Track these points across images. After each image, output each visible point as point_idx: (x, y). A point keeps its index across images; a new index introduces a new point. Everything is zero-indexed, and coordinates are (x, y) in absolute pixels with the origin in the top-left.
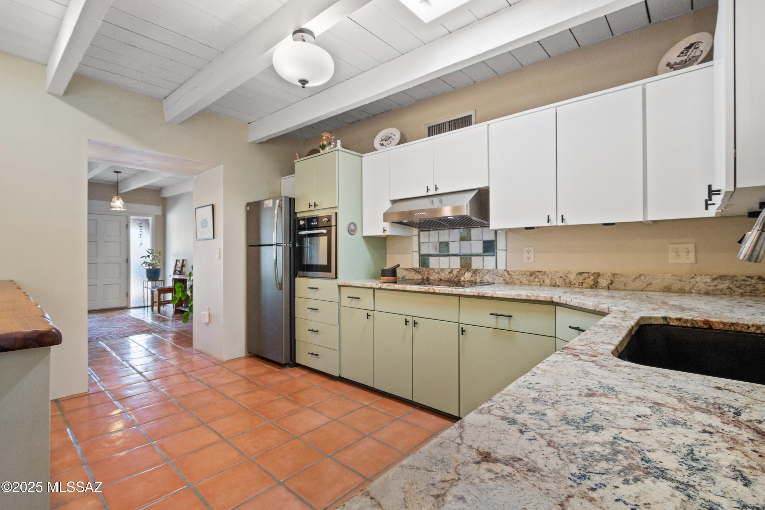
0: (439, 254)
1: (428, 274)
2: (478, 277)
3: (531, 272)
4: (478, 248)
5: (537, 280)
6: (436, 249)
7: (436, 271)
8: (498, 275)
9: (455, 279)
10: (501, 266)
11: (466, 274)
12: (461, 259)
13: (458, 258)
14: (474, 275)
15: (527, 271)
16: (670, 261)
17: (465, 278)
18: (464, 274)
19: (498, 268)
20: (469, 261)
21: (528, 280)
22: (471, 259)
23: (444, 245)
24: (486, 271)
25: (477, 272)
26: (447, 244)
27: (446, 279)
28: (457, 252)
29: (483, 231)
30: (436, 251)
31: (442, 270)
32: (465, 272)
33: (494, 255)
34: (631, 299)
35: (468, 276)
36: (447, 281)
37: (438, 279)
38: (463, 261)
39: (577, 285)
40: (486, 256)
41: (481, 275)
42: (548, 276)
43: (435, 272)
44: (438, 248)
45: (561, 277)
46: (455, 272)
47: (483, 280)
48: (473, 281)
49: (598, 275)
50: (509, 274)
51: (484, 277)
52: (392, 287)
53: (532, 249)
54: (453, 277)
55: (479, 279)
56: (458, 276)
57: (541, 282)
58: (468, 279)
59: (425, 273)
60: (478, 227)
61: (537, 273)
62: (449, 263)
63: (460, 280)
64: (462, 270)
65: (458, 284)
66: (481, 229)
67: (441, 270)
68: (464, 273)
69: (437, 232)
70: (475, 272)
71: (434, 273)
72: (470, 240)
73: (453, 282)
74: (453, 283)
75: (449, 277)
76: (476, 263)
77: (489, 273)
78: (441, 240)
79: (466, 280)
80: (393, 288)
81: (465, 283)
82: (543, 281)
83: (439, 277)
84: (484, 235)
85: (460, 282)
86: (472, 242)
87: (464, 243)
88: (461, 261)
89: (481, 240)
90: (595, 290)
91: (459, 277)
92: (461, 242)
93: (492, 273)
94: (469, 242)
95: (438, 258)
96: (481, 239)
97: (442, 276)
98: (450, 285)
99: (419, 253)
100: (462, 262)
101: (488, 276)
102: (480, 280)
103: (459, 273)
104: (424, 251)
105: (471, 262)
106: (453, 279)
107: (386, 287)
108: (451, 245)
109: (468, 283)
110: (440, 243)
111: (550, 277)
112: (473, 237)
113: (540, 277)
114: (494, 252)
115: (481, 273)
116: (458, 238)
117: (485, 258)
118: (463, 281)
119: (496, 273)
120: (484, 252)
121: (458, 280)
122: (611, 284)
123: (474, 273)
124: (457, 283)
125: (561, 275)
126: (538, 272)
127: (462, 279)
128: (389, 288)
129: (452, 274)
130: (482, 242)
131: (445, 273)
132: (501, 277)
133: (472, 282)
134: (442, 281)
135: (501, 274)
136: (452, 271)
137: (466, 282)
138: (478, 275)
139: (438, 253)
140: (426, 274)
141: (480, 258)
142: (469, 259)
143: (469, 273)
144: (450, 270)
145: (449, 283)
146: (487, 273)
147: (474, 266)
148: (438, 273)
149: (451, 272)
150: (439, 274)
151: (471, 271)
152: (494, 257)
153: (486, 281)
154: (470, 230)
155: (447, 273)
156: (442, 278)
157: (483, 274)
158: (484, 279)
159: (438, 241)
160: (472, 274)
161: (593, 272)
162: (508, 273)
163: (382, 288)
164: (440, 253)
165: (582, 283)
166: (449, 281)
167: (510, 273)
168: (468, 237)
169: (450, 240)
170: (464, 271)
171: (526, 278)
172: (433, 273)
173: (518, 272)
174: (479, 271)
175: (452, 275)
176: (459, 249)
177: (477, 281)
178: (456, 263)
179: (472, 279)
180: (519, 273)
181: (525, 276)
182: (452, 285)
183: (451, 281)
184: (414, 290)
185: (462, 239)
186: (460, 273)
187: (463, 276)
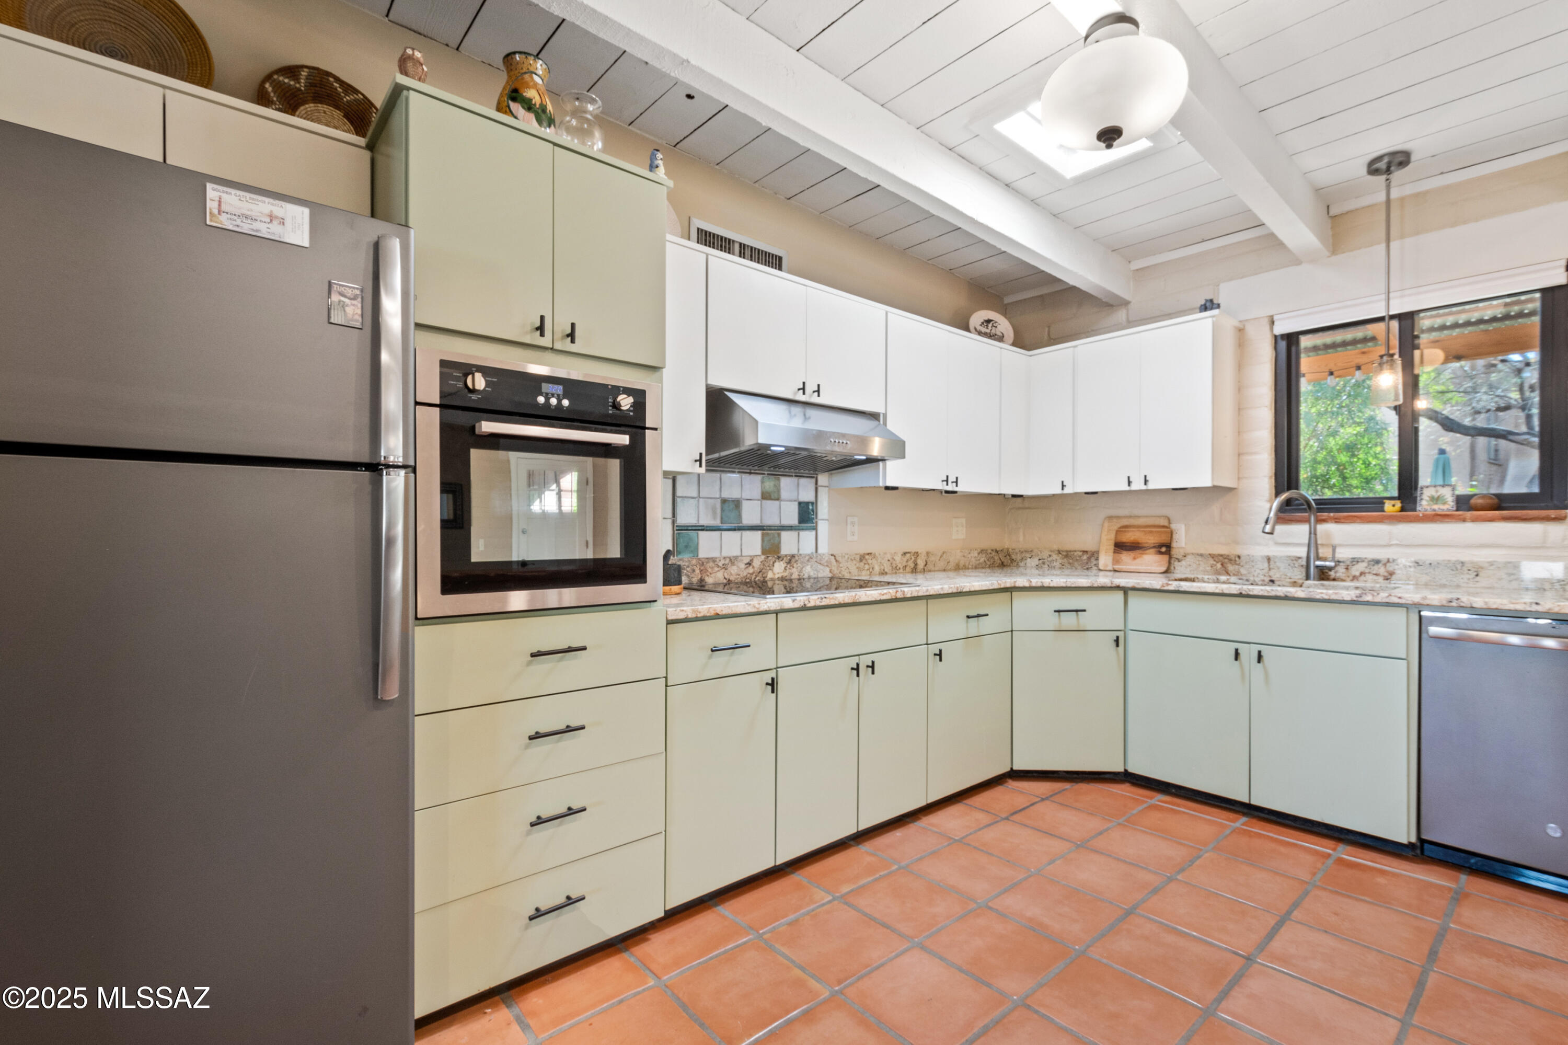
0: (720, 525)
1: (701, 571)
2: (794, 570)
3: (861, 555)
4: (791, 515)
5: (867, 567)
6: (714, 513)
7: (720, 564)
8: (822, 563)
9: (756, 576)
10: (823, 549)
11: (777, 564)
12: (763, 535)
13: (759, 533)
14: (788, 566)
15: (857, 554)
16: (954, 538)
17: (774, 574)
18: (773, 566)
19: (820, 551)
20: (777, 539)
21: (857, 568)
22: (779, 535)
23: (732, 506)
24: (807, 558)
25: (793, 560)
26: (737, 504)
27: (739, 580)
28: (756, 522)
29: (798, 484)
30: (715, 518)
31: (733, 560)
32: (775, 561)
33: (814, 529)
34: (1005, 576)
35: (779, 569)
36: (742, 583)
37: (725, 581)
38: (766, 539)
39: (901, 570)
40: (803, 529)
41: (799, 565)
42: (877, 560)
43: (718, 566)
44: (719, 511)
45: (889, 560)
46: (757, 563)
47: (802, 574)
48: (788, 578)
49: (917, 554)
50: (836, 561)
51: (804, 569)
52: (830, 599)
53: (856, 519)
54: (752, 574)
55: (797, 573)
56: (763, 571)
57: (871, 570)
58: (780, 576)
59: (694, 571)
60: (792, 476)
61: (867, 557)
62: (741, 545)
63: (766, 579)
64: (770, 558)
65: (762, 587)
66: (795, 479)
67: (730, 560)
68: (773, 563)
69: (717, 475)
70: (791, 560)
71: (716, 569)
72: (778, 499)
73: (754, 584)
74: (752, 587)
75: (745, 574)
76: (788, 543)
77: (810, 560)
78: (725, 495)
79: (777, 576)
80: (832, 602)
81: (774, 584)
82: (873, 568)
83: (726, 577)
84: (800, 491)
85: (766, 582)
86: (782, 503)
87: (768, 503)
88: (763, 540)
89: (795, 501)
90: (914, 574)
91: (764, 573)
92: (764, 502)
93: (815, 560)
94: (777, 503)
95: (717, 533)
96: (794, 497)
97: (733, 572)
98: (747, 590)
99: (673, 522)
100: (766, 542)
101: (809, 566)
102: (799, 575)
103: (764, 565)
104: (685, 518)
105: (779, 543)
106: (753, 577)
107: (818, 603)
108: (746, 506)
109: (780, 582)
110: (724, 501)
111: (879, 561)
112: (784, 494)
113: (870, 562)
114: (813, 523)
115: (799, 561)
116: (757, 494)
117: (802, 533)
118: (772, 580)
119: (820, 560)
120: (800, 522)
121: (762, 579)
122: (926, 565)
123: (789, 562)
124: (760, 585)
125: (889, 559)
126: (868, 554)
127: (770, 575)
128: (825, 602)
129: (751, 567)
130: (796, 503)
131: (738, 567)
132: (827, 566)
133: (786, 580)
134: (732, 585)
135: (827, 562)
136: (752, 560)
137: (777, 582)
138: (795, 565)
139: (717, 522)
140: (698, 571)
141: (794, 534)
142: (776, 535)
143: (782, 563)
144: (747, 560)
145: (745, 587)
146: (808, 561)
147: (785, 550)
148: (725, 567)
149: (749, 564)
150: (726, 569)
151: (785, 559)
152: (814, 533)
153: (806, 576)
154: (779, 480)
155: (743, 566)
156: (732, 578)
157: (802, 563)
158: (804, 572)
159: (718, 496)
160: (785, 565)
161: (913, 551)
162: (835, 559)
163: (809, 605)
164: (722, 523)
165: (906, 566)
166: (746, 584)
167: (838, 559)
168: (775, 492)
169: (744, 496)
170: (774, 559)
171: (856, 565)
172: (712, 568)
173: (846, 557)
174: (797, 558)
175: (751, 570)
176: (759, 515)
177: (793, 577)
178: (753, 543)
179: (785, 574)
180: (848, 558)
181: (854, 562)
182: (751, 589)
183: (750, 582)
184: (873, 599)
185: (766, 496)
186: (767, 565)
187: (770, 569)
